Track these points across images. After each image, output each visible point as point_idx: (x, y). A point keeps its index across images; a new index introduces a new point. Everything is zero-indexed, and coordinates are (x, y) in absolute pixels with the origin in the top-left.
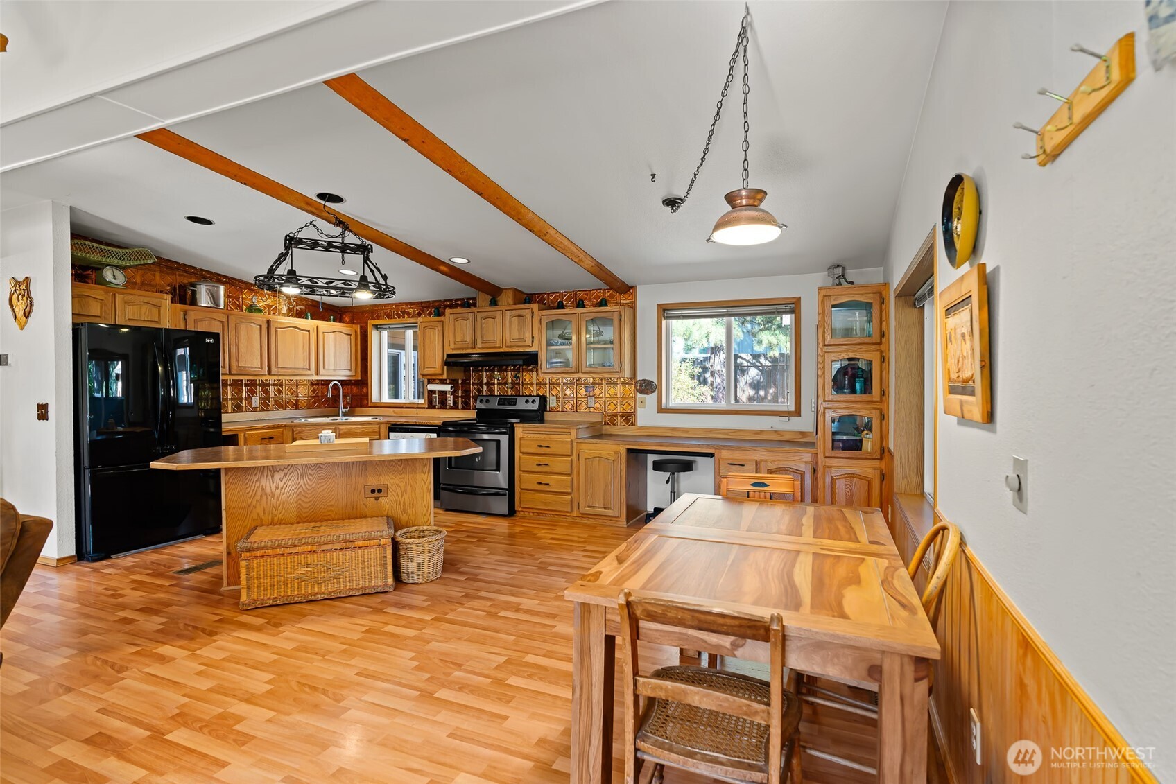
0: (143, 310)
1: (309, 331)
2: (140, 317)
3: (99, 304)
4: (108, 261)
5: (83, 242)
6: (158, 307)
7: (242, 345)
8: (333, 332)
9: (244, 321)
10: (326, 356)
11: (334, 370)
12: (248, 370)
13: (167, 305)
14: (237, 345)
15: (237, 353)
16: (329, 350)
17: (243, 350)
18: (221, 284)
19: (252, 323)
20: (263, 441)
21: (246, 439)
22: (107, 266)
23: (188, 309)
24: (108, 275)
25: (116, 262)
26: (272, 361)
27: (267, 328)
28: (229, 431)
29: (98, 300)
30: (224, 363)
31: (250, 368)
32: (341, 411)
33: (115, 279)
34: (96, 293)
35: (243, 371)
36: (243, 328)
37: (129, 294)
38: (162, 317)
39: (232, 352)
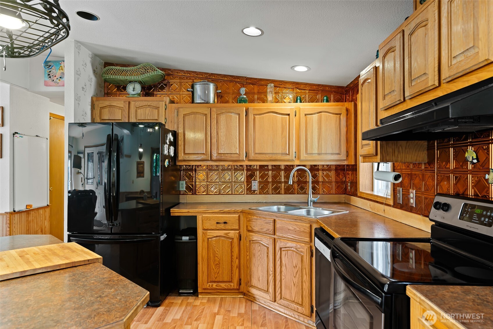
0: (147, 112)
1: (289, 115)
2: (145, 117)
3: (120, 111)
4: (129, 78)
5: (112, 67)
6: (157, 108)
7: (222, 134)
8: (318, 113)
9: (224, 111)
10: (309, 140)
11: (319, 154)
12: (227, 156)
13: (164, 105)
14: (217, 134)
15: (217, 141)
16: (312, 133)
17: (222, 138)
18: (212, 82)
19: (231, 112)
20: (218, 225)
21: (202, 221)
22: (130, 82)
23: (180, 106)
24: (130, 88)
25: (132, 78)
26: (250, 147)
27: (246, 115)
28: (188, 212)
29: (120, 108)
30: (206, 151)
31: (229, 155)
32: (309, 199)
33: (134, 91)
34: (118, 102)
35: (223, 157)
36: (223, 118)
37: (138, 101)
38: (160, 116)
39: (213, 141)
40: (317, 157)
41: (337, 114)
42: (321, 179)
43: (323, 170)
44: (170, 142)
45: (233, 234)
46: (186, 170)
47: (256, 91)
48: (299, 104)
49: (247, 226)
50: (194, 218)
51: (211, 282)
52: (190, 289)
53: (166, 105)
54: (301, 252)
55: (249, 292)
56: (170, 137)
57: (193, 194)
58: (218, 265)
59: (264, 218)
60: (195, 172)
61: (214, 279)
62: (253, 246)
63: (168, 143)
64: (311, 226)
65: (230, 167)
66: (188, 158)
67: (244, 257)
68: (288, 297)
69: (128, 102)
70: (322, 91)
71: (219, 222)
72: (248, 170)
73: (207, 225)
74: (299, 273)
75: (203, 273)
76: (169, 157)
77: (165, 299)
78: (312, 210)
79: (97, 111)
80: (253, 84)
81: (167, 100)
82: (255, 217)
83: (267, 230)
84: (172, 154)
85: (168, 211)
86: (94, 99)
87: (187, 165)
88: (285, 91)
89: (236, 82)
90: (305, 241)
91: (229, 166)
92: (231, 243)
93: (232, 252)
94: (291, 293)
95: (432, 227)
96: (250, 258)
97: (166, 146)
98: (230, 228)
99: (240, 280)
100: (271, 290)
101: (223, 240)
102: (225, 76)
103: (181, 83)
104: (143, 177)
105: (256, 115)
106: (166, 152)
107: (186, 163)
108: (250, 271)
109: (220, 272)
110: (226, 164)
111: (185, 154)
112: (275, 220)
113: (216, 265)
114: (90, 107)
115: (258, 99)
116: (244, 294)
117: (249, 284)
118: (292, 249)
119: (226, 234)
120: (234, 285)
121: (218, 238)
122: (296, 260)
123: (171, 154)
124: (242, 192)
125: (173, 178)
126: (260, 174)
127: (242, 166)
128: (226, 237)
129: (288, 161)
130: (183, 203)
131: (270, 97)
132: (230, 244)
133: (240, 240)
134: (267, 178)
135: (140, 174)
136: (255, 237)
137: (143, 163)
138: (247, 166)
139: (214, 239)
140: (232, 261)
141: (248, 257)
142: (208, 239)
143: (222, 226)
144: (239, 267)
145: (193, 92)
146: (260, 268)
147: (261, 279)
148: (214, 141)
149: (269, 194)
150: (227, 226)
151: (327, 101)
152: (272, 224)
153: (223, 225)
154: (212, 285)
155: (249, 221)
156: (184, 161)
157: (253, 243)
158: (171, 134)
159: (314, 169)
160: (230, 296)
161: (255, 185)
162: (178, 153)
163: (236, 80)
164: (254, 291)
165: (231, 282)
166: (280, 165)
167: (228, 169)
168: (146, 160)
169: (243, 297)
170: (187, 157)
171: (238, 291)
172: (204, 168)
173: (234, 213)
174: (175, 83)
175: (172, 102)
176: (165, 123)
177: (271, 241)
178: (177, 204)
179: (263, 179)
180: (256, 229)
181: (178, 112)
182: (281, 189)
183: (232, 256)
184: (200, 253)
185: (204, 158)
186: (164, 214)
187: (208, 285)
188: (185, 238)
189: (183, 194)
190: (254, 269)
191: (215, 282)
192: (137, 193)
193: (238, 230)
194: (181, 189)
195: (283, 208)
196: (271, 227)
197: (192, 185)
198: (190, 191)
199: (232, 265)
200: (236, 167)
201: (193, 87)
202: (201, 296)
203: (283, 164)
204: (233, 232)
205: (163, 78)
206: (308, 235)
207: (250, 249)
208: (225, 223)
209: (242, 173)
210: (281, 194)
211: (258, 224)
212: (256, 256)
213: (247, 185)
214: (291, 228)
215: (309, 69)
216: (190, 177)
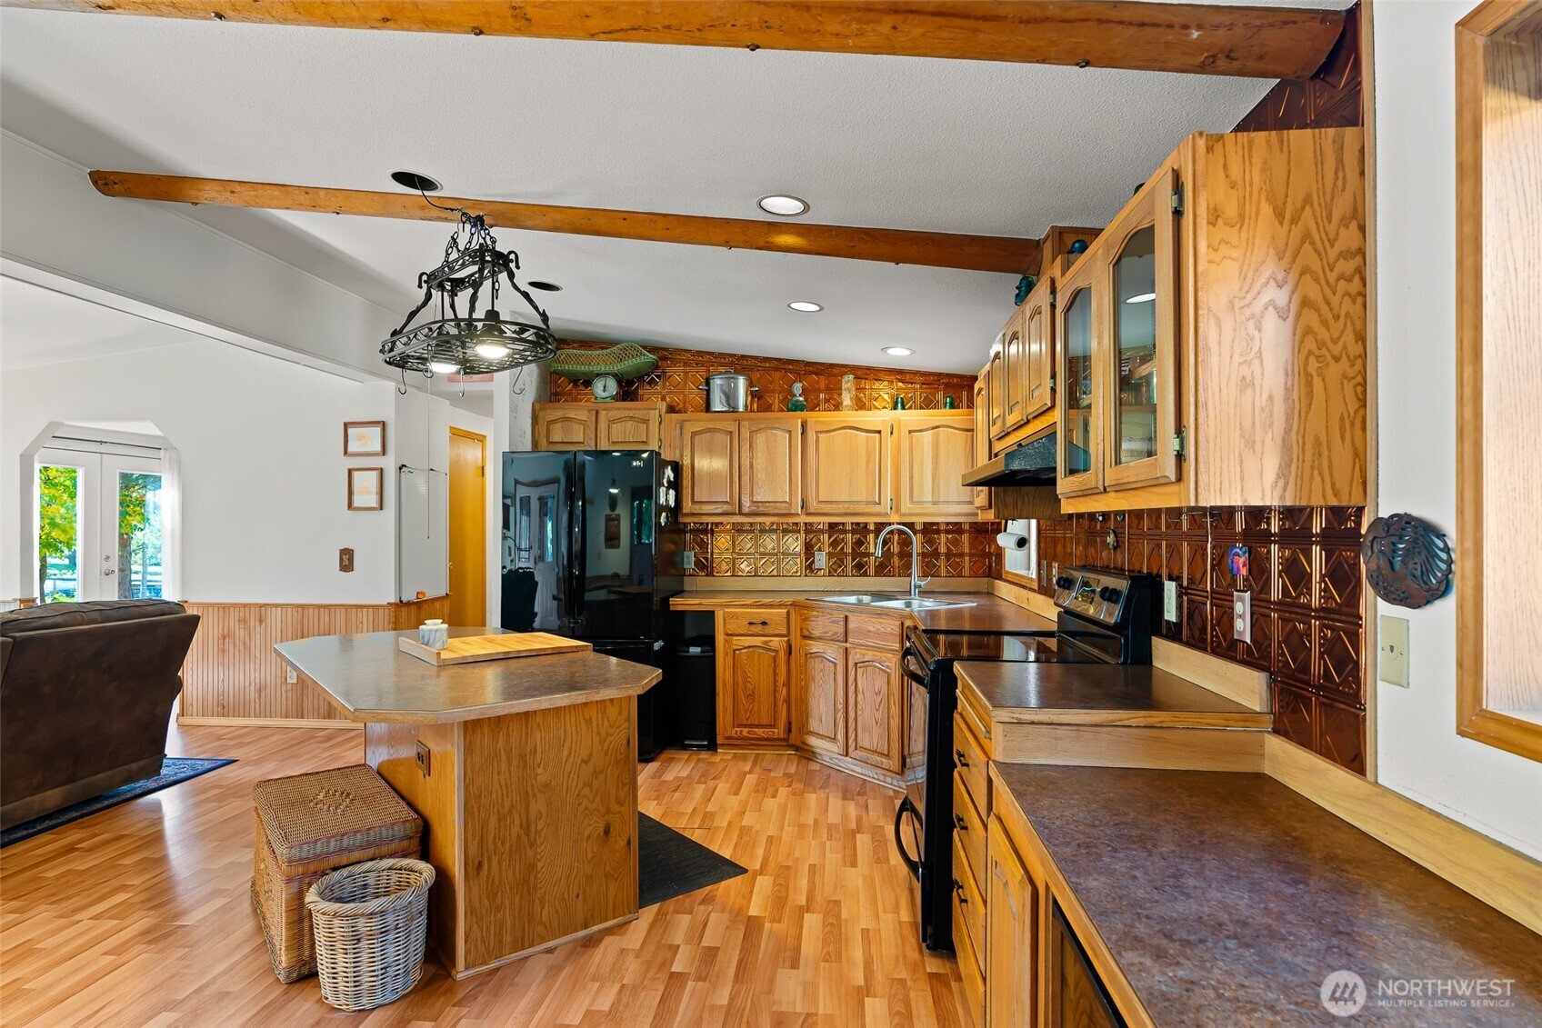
0: (628, 429)
1: (879, 432)
2: (625, 438)
3: (582, 426)
4: (595, 369)
5: (567, 351)
6: (646, 422)
7: (759, 467)
8: (933, 428)
9: (763, 426)
10: (916, 477)
11: (934, 503)
12: (767, 507)
13: (657, 417)
14: (752, 467)
15: (751, 480)
16: (922, 465)
17: (760, 475)
18: (741, 375)
19: (776, 429)
20: (752, 628)
21: (725, 620)
22: (598, 375)
23: (685, 418)
24: (598, 387)
25: (603, 369)
26: (809, 491)
27: (802, 434)
28: (700, 604)
29: (581, 422)
30: (731, 497)
31: (772, 504)
32: (913, 584)
33: (604, 391)
34: (579, 412)
35: (760, 509)
36: (761, 439)
37: (613, 409)
38: (651, 435)
39: (743, 479)
40: (930, 508)
41: (967, 430)
42: (943, 549)
43: (947, 532)
44: (669, 482)
45: (776, 642)
46: (696, 532)
47: (822, 386)
48: (899, 411)
49: (801, 629)
50: (709, 616)
51: (739, 726)
52: (704, 740)
53: (660, 416)
54: (888, 667)
55: (804, 743)
56: (669, 473)
57: (707, 575)
58: (751, 696)
59: (830, 614)
60: (712, 535)
61: (745, 722)
62: (812, 662)
63: (666, 485)
64: (902, 624)
65: (774, 527)
66: (700, 509)
67: (797, 684)
68: (866, 745)
69: (594, 412)
70: (947, 385)
71: (753, 621)
72: (807, 532)
73: (732, 628)
74: (885, 702)
75: (725, 710)
76: (667, 508)
77: (661, 752)
78: (916, 604)
79: (542, 428)
80: (816, 374)
81: (663, 406)
82: (815, 613)
83: (833, 635)
84: (672, 503)
85: (665, 602)
86: (537, 406)
87: (697, 523)
88: (877, 385)
89: (787, 371)
90: (893, 650)
91: (773, 524)
92: (775, 659)
93: (775, 674)
94: (871, 737)
95: (1059, 614)
96: (807, 685)
97: (663, 490)
98: (772, 632)
99: (790, 723)
100: (840, 736)
101: (759, 654)
102: (766, 359)
103: (686, 373)
104: (618, 547)
105: (821, 432)
106: (662, 501)
107: (696, 519)
108: (807, 708)
109: (756, 709)
110: (768, 520)
111: (694, 502)
112: (846, 617)
113: (748, 696)
114: (530, 421)
115: (827, 401)
116: (797, 748)
117: (804, 730)
118: (874, 663)
119: (766, 643)
120: (779, 732)
121: (751, 649)
122: (880, 682)
123: (670, 503)
124: (797, 572)
125: (672, 547)
126: (829, 539)
127: (797, 524)
128: (766, 647)
129: (878, 515)
130: (691, 592)
131: (847, 399)
132: (772, 660)
133: (790, 653)
134: (843, 547)
135: (612, 540)
136: (815, 647)
137: (618, 518)
138: (806, 524)
139: (745, 651)
140: (775, 691)
141: (803, 683)
142: (734, 651)
143: (758, 629)
144: (788, 701)
145: (708, 392)
146: (822, 701)
147: (823, 718)
148: (746, 479)
149: (846, 576)
150: (768, 630)
151: (953, 406)
152: (842, 623)
153: (760, 627)
154: (741, 731)
155: (806, 619)
156: (693, 515)
157: (811, 658)
158: (670, 467)
159: (930, 530)
160: (772, 752)
161: (821, 559)
162: (681, 501)
163: (786, 367)
164: (814, 741)
165: (773, 726)
166: (867, 524)
167: (771, 531)
168: (623, 512)
169: (795, 754)
170: (697, 509)
171: (785, 744)
172: (728, 527)
173: (780, 606)
174: (676, 373)
175: (672, 409)
176: (660, 447)
177: (842, 652)
178: (679, 592)
179: (835, 548)
180: (816, 633)
181: (681, 428)
182: (869, 567)
183: (775, 681)
184: (721, 675)
185: (727, 510)
186: (659, 608)
187: (734, 732)
188: (695, 650)
189: (690, 575)
190: (813, 702)
191: (745, 726)
192: (606, 577)
193: (786, 636)
194: (686, 566)
195: (866, 599)
196: (841, 629)
197: (707, 559)
198: (701, 570)
199: (775, 698)
200: (785, 526)
201: (708, 384)
202: (722, 751)
203: (871, 521)
204: (777, 639)
205: (655, 366)
206: (898, 639)
207: (806, 669)
208: (764, 623)
209: (797, 538)
210: (869, 576)
211: (819, 625)
212: (816, 680)
213: (807, 560)
214: (872, 629)
215: (913, 352)
216: (703, 545)
